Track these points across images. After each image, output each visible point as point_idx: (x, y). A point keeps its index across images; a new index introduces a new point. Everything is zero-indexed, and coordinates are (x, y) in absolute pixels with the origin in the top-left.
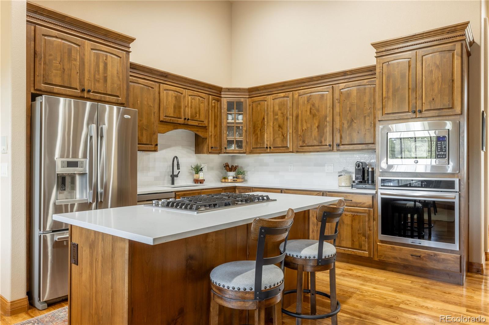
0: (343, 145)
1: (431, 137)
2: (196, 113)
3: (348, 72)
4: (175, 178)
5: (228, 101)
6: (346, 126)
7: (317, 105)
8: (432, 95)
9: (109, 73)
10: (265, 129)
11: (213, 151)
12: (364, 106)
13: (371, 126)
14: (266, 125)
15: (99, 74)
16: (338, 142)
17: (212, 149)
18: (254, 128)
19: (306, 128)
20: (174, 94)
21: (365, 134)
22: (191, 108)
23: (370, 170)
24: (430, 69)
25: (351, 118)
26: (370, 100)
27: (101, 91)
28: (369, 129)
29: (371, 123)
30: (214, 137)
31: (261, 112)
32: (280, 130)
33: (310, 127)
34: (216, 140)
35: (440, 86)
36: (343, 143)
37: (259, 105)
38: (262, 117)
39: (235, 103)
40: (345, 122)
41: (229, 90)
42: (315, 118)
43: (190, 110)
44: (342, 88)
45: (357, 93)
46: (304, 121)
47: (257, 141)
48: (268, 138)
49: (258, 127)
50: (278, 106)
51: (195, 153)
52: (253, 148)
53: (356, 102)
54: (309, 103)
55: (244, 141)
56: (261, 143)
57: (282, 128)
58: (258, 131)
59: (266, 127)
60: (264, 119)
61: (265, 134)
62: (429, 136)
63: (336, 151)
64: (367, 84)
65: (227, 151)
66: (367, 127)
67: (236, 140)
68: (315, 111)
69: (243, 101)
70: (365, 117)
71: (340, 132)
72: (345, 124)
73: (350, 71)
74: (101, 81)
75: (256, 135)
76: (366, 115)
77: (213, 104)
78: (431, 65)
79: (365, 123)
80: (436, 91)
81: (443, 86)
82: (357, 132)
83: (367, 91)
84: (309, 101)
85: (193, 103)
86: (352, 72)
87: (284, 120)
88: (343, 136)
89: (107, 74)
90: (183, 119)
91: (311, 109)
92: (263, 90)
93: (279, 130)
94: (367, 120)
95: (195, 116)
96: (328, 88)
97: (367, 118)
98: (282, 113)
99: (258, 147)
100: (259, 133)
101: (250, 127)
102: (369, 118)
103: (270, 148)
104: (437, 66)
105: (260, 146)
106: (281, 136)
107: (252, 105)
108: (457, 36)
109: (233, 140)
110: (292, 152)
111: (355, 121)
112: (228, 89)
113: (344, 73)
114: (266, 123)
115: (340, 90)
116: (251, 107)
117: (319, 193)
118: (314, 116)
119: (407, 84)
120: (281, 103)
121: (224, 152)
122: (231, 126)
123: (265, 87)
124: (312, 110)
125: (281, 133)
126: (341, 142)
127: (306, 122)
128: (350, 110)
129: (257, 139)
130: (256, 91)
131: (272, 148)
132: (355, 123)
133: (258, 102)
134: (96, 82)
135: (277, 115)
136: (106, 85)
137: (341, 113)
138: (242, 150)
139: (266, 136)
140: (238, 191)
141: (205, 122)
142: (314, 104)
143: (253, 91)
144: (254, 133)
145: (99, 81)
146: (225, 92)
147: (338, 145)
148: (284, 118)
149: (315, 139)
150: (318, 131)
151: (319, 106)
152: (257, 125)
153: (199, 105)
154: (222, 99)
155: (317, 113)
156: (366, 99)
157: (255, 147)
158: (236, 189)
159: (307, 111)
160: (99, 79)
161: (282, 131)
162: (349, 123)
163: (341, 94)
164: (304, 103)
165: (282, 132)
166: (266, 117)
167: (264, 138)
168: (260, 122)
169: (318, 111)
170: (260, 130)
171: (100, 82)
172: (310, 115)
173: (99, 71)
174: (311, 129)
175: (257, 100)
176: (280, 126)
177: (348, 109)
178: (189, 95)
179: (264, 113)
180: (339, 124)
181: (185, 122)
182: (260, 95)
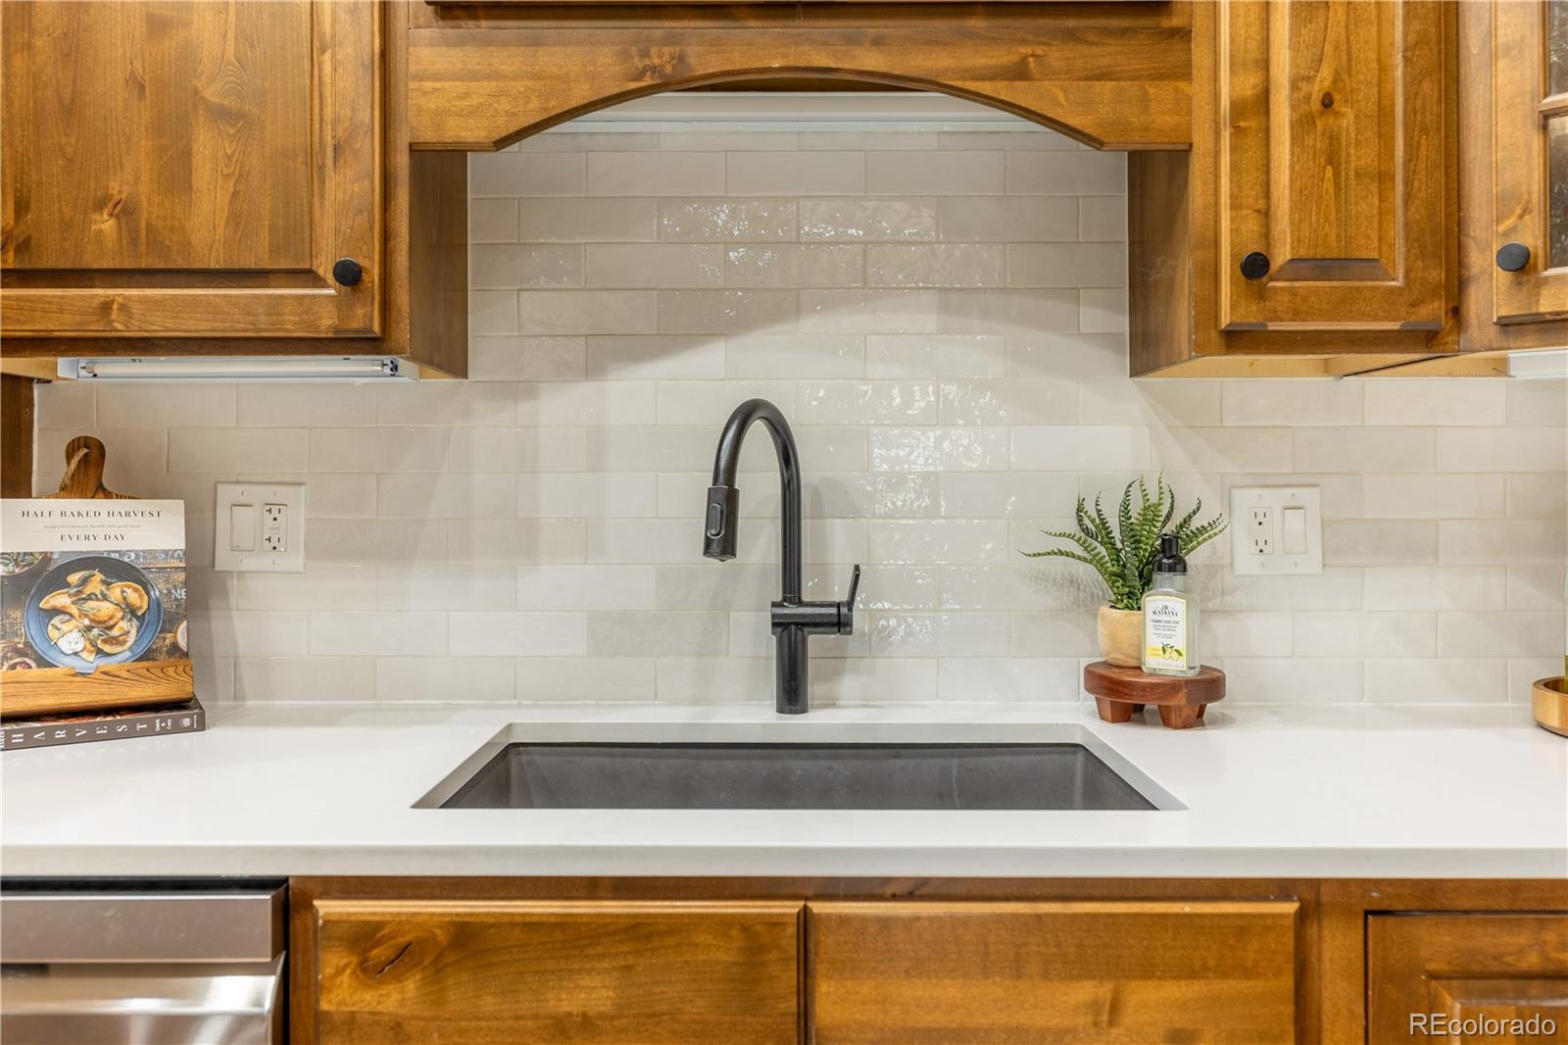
4: (817, 643)
11: (1296, 315)
17: (1262, 295)
30: (1303, 124)
34: (1332, 159)
51: (1136, 371)
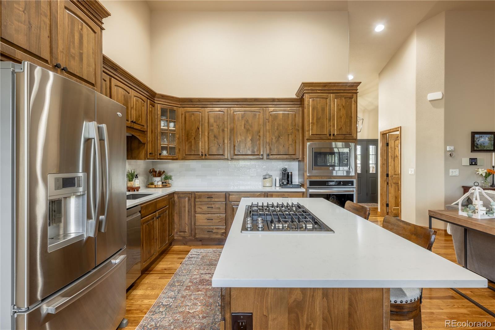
0: (271, 155)
1: (339, 152)
2: (139, 117)
3: (276, 100)
5: (162, 107)
6: (274, 140)
7: (250, 122)
8: (341, 125)
9: (85, 50)
10: (200, 138)
11: (151, 157)
12: (288, 127)
13: (293, 142)
14: (200, 134)
15: (74, 47)
16: (268, 152)
17: (150, 155)
18: (187, 137)
19: (241, 140)
20: (123, 93)
21: (289, 147)
22: (136, 110)
23: (290, 174)
24: (340, 108)
25: (278, 135)
26: (292, 123)
27: (77, 73)
28: (291, 144)
29: (293, 140)
30: (151, 143)
31: (195, 122)
32: (216, 140)
33: (244, 140)
34: (152, 145)
35: (345, 120)
36: (272, 154)
37: (192, 116)
38: (196, 127)
39: (168, 110)
40: (274, 138)
41: (163, 97)
42: (248, 132)
43: (135, 112)
44: (271, 111)
45: (283, 116)
46: (239, 133)
47: (191, 148)
48: (202, 146)
49: (192, 136)
50: (213, 119)
52: (186, 155)
53: (281, 123)
54: (243, 119)
55: (177, 148)
56: (195, 151)
57: (217, 139)
58: (192, 139)
59: (200, 136)
60: (199, 129)
61: (200, 142)
62: (338, 151)
63: (266, 159)
64: (290, 111)
65: (161, 158)
66: (290, 142)
67: (170, 147)
68: (249, 127)
69: (175, 109)
70: (288, 135)
71: (269, 145)
72: (273, 139)
73: (277, 99)
74: (77, 58)
75: (189, 143)
76: (289, 133)
77: (150, 109)
78: (340, 105)
79: (288, 140)
80: (343, 122)
81: (347, 120)
82: (282, 145)
83: (290, 116)
84: (243, 118)
85: (137, 105)
86: (279, 100)
87: (219, 132)
88: (272, 148)
89: (82, 50)
90: (130, 121)
91: (245, 124)
92: (197, 102)
93: (214, 140)
94: (290, 137)
95: (138, 119)
96: (259, 109)
97: (290, 136)
98: (217, 125)
99: (192, 154)
100: (193, 142)
101: (183, 136)
102: (291, 136)
103: (206, 155)
104: (343, 107)
105: (194, 153)
106: (216, 145)
107: (185, 114)
108: (353, 90)
109: (167, 147)
110: (227, 159)
111: (281, 138)
112: (161, 96)
113: (273, 100)
114: (200, 132)
115: (270, 112)
116: (183, 116)
117: (261, 194)
118: (248, 130)
119: (325, 116)
120: (217, 116)
121: (158, 157)
122: (165, 132)
123: (200, 100)
124: (245, 126)
125: (216, 143)
126: (270, 152)
127: (241, 135)
128: (277, 129)
129: (191, 146)
130: (189, 102)
131: (207, 156)
132: (281, 139)
133: (192, 113)
134: (71, 58)
135: (213, 126)
136: (82, 66)
137: (270, 131)
138: (175, 156)
139: (200, 144)
140: (177, 196)
141: (145, 126)
142: (248, 121)
143: (185, 102)
144: (187, 141)
145: (74, 58)
146: (158, 98)
147: (268, 155)
148: (220, 129)
149: (249, 149)
150: (252, 143)
151: (252, 123)
152: (191, 133)
153: (141, 108)
154: (156, 105)
155: (250, 128)
156: (290, 122)
157: (189, 154)
158: (175, 194)
159: (241, 126)
160: (74, 54)
161: (217, 140)
162: (277, 139)
163: (270, 116)
164: (239, 119)
165: (218, 142)
166: (200, 127)
167: (199, 146)
168: (194, 131)
169: (251, 126)
170: (194, 138)
171: (75, 60)
172: (244, 130)
173: (74, 43)
174: (245, 141)
175: (190, 111)
176: (215, 137)
177: (276, 128)
178: (135, 96)
179: (198, 123)
180: (268, 138)
181: (131, 125)
182: (193, 106)
